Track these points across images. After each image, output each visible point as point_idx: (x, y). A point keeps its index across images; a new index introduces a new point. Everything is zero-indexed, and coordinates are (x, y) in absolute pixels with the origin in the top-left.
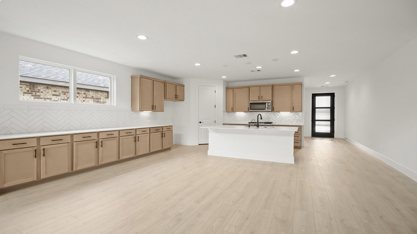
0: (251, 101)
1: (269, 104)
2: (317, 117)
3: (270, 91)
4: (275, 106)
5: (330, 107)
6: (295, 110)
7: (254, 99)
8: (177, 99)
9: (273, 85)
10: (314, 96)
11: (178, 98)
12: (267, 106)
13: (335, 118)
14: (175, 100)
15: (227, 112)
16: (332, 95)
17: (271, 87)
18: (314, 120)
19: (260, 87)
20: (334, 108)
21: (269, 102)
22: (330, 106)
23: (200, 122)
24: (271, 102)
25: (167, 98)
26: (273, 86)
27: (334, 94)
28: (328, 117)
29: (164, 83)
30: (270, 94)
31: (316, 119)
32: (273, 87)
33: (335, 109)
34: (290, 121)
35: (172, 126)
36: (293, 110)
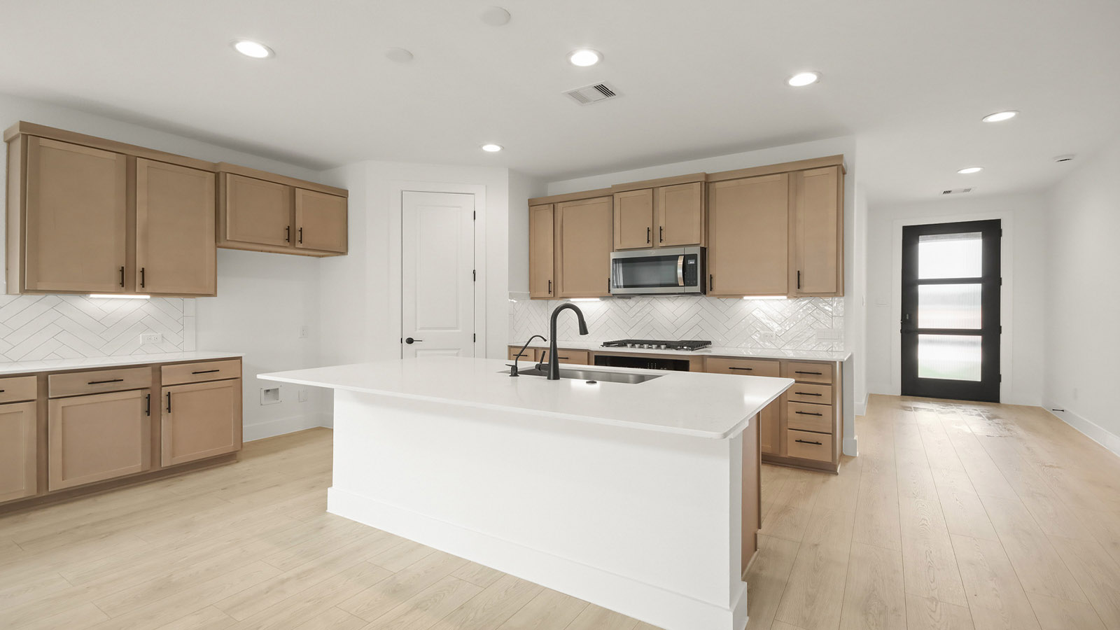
0: (619, 250)
1: (691, 262)
2: (925, 319)
3: (697, 203)
4: (720, 270)
5: (981, 276)
6: (805, 289)
7: (633, 241)
8: (299, 245)
9: (707, 176)
10: (911, 235)
11: (301, 241)
12: (680, 271)
13: (1002, 324)
14: (286, 247)
15: (532, 298)
16: (991, 231)
17: (697, 187)
18: (910, 332)
19: (653, 187)
20: (998, 282)
21: (689, 251)
22: (979, 274)
23: (410, 341)
24: (697, 251)
25: (228, 239)
26: (707, 183)
27: (996, 224)
28: (974, 319)
29: (217, 175)
30: (696, 217)
31: (921, 326)
32: (711, 186)
33: (1002, 287)
34: (790, 338)
35: (240, 358)
36: (797, 286)
